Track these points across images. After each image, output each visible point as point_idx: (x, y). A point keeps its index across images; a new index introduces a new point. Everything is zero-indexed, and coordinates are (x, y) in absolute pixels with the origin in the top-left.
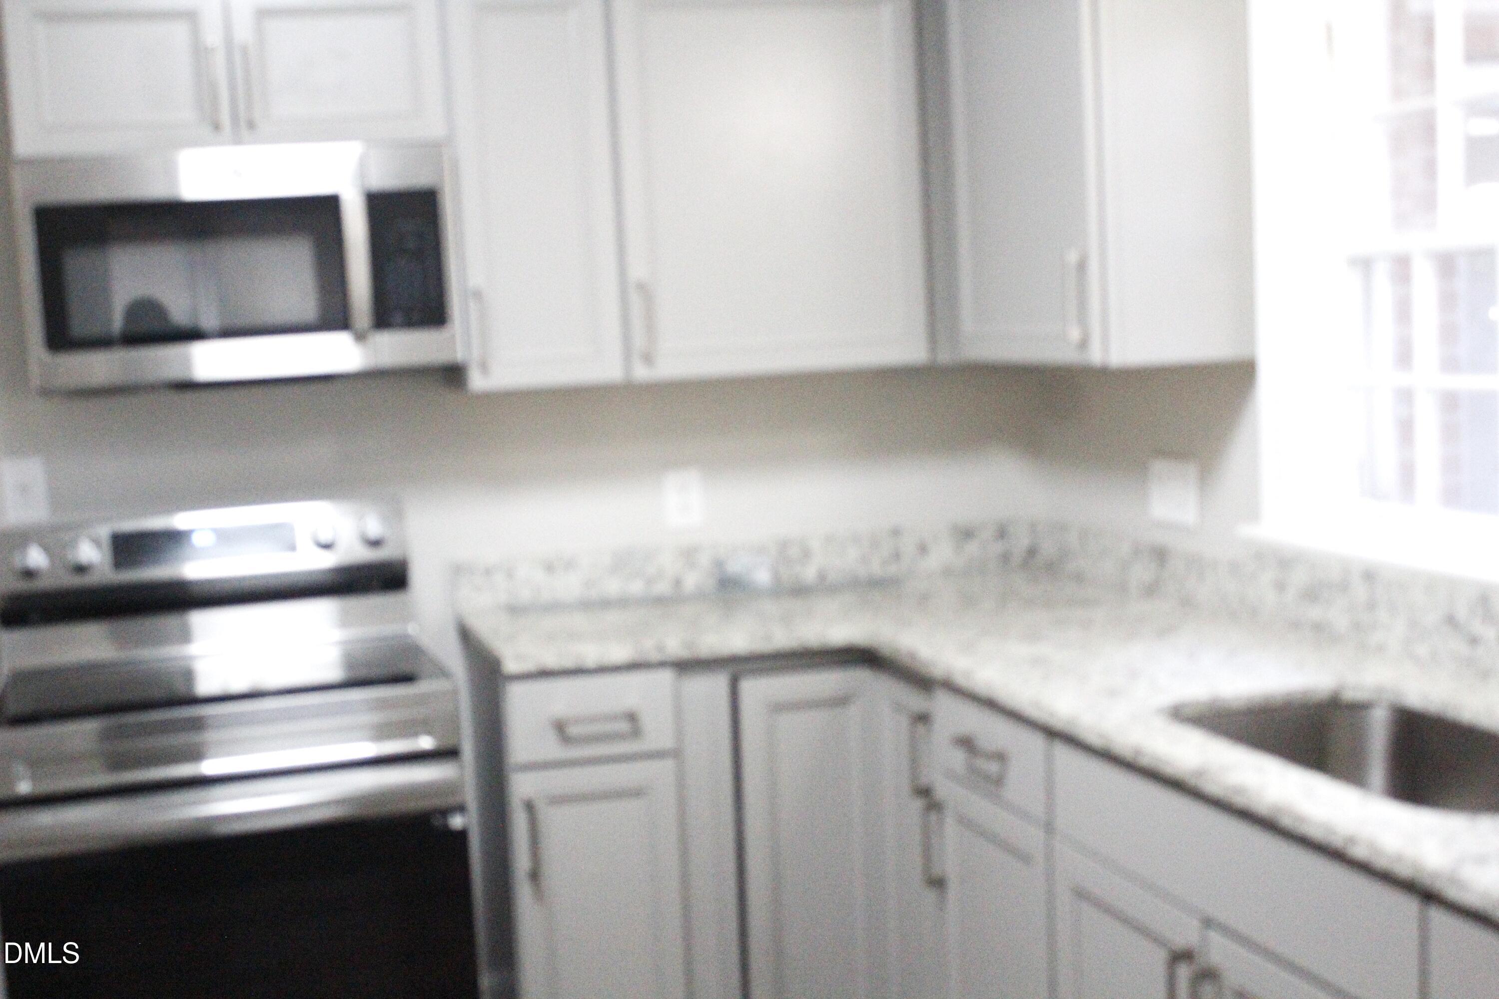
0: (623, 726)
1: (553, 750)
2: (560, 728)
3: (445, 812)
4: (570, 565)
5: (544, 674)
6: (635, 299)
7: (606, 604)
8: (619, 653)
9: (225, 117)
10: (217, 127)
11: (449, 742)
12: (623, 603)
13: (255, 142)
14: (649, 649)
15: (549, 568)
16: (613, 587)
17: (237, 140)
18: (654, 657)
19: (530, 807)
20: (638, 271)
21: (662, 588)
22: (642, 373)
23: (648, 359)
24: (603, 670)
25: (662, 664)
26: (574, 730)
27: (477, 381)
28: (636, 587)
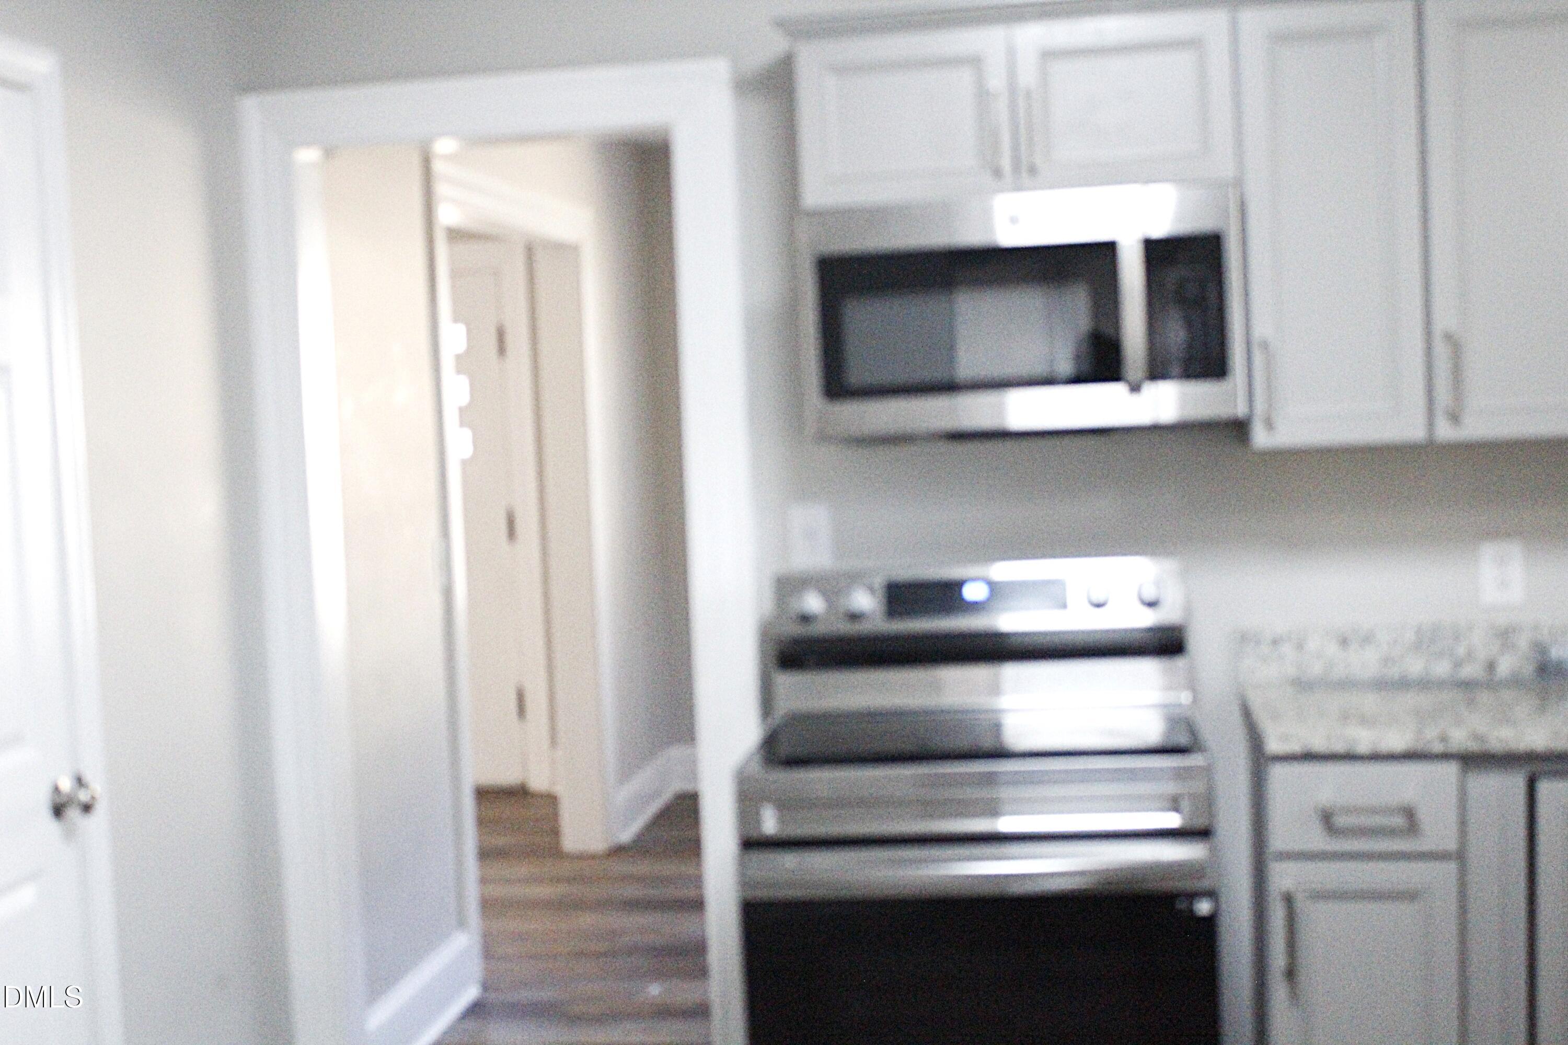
0: (1399, 821)
1: (1318, 840)
2: (1327, 818)
3: (1193, 896)
4: (1367, 639)
5: (1309, 757)
6: (1441, 350)
7: (1404, 684)
8: (1396, 741)
9: (1006, 163)
10: (997, 173)
11: (1200, 822)
12: (1425, 684)
13: (1035, 188)
14: (1431, 739)
15: (1344, 642)
16: (1415, 667)
17: (1018, 188)
18: (1438, 748)
19: (1289, 899)
20: (1444, 321)
21: (1470, 671)
22: (1445, 432)
23: (1455, 418)
24: (1376, 757)
25: (1445, 756)
26: (1341, 821)
27: (1261, 438)
28: (1442, 669)
